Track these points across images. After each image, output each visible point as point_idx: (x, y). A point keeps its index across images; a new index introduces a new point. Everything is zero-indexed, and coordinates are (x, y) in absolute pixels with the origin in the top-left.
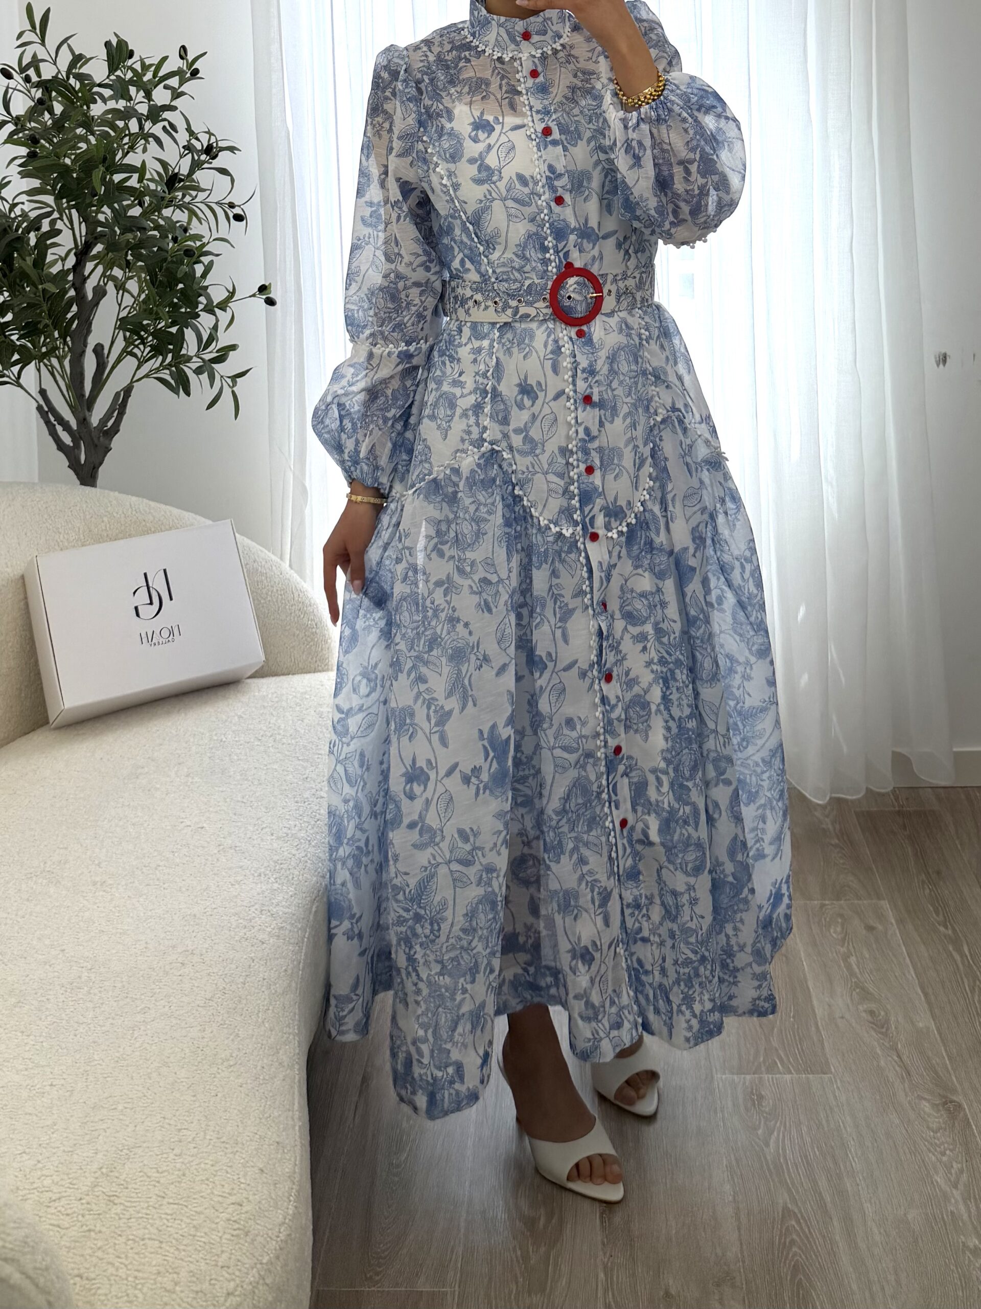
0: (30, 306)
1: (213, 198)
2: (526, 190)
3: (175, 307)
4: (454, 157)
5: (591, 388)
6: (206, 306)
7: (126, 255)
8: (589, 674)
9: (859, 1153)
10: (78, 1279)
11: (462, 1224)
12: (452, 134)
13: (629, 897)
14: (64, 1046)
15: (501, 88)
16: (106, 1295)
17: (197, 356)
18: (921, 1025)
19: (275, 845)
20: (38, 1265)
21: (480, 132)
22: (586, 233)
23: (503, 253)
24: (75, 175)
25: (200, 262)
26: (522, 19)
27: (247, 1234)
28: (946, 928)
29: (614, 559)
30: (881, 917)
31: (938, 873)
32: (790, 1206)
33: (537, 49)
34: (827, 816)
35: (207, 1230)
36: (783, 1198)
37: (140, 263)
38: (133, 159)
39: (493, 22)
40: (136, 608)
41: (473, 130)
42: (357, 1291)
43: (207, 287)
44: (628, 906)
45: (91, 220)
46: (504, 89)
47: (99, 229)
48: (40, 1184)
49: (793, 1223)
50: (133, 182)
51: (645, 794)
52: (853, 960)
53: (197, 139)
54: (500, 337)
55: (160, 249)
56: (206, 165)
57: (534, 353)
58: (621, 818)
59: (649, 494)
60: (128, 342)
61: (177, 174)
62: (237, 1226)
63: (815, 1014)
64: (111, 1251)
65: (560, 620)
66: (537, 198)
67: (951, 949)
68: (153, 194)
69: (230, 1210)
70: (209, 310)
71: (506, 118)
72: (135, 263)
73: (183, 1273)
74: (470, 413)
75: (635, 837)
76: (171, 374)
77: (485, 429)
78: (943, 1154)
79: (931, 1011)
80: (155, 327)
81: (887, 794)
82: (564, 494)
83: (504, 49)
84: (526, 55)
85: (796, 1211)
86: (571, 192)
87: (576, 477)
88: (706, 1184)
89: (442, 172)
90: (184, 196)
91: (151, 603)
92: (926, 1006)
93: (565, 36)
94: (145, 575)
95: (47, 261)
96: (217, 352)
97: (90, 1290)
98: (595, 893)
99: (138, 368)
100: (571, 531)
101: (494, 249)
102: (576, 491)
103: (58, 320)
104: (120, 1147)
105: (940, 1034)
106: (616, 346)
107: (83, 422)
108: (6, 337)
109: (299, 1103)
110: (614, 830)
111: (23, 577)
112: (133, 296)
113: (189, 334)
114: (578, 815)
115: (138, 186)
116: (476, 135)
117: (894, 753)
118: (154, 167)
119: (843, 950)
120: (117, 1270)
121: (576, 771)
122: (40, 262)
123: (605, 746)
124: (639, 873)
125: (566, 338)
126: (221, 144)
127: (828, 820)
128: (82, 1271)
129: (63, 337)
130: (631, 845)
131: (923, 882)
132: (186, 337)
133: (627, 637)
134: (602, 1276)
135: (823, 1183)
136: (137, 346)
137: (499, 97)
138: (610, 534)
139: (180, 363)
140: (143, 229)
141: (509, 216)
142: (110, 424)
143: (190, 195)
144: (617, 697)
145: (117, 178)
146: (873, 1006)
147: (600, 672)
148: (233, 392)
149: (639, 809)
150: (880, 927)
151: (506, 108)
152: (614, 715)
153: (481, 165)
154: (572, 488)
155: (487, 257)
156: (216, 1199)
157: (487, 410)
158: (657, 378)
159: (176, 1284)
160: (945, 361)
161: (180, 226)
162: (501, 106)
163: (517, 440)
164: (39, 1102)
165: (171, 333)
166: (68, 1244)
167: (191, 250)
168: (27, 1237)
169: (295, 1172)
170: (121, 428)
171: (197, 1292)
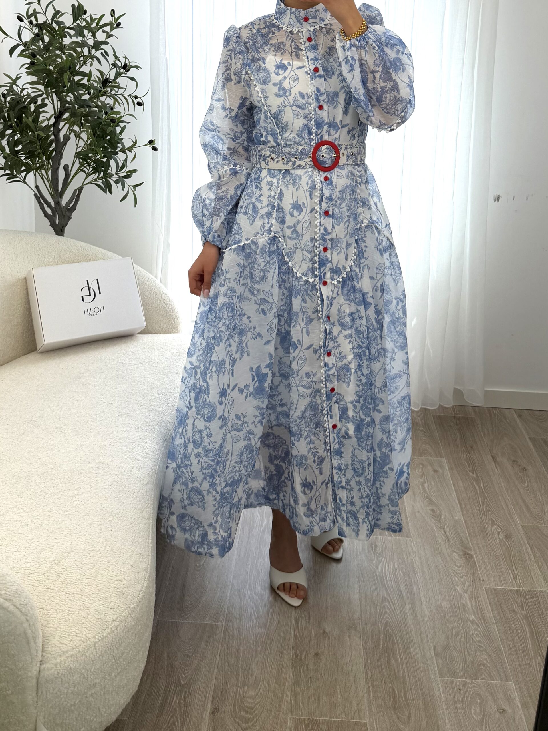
0: (31, 142)
1: (127, 93)
2: (304, 101)
3: (105, 148)
4: (265, 82)
5: (329, 207)
6: (121, 149)
7: (81, 120)
8: (319, 351)
9: (421, 574)
10: (42, 610)
11: (228, 595)
12: (265, 70)
13: (335, 463)
14: (38, 503)
15: (291, 46)
16: (55, 618)
17: (116, 174)
18: (456, 518)
19: (147, 414)
20: (22, 603)
21: (280, 70)
22: (332, 125)
23: (291, 134)
24: (55, 75)
25: (119, 126)
26: (304, 9)
27: (123, 594)
28: (473, 474)
29: (335, 295)
30: (441, 466)
31: (471, 447)
32: (386, 596)
33: (311, 26)
34: (419, 417)
35: (104, 591)
36: (383, 593)
37: (88, 124)
38: (85, 69)
39: (288, 11)
40: (82, 297)
41: (276, 69)
42: (177, 622)
43: (122, 139)
44: (335, 468)
45: (63, 100)
46: (293, 47)
47: (67, 105)
48: (25, 566)
49: (387, 604)
50: (85, 81)
51: (347, 414)
52: (426, 485)
53: (119, 60)
54: (283, 178)
55: (98, 117)
56: (123, 75)
57: (301, 187)
58: (333, 423)
59: (354, 263)
60: (81, 165)
61: (108, 78)
62: (119, 590)
63: (405, 509)
64: (58, 598)
65: (305, 324)
66: (309, 106)
67: (474, 483)
68: (95, 88)
69: (116, 583)
70: (123, 151)
71: (294, 62)
72: (85, 124)
73: (92, 610)
74: (265, 217)
75: (341, 435)
76: (103, 183)
77: (272, 225)
78: (462, 577)
79: (462, 512)
80: (95, 158)
81: (449, 408)
82: (310, 261)
83: (294, 26)
84: (305, 30)
85: (389, 598)
86: (327, 103)
87: (318, 253)
88: (346, 584)
89: (258, 90)
90: (111, 91)
91: (90, 295)
92: (460, 510)
93: (327, 20)
94: (87, 281)
95: (40, 120)
96: (126, 173)
97: (47, 615)
98: (316, 458)
99: (86, 178)
100: (313, 280)
101: (286, 131)
102: (317, 260)
103: (45, 149)
104: (64, 551)
105: (465, 522)
106: (345, 186)
107: (58, 203)
108: (18, 157)
109: (152, 536)
110: (329, 429)
111: (25, 278)
112: (84, 141)
113: (112, 163)
114: (311, 420)
115: (87, 83)
116: (278, 72)
117: (455, 388)
118: (95, 74)
119: (422, 480)
120: (60, 607)
121: (311, 399)
122: (36, 120)
123: (326, 387)
124: (342, 453)
125: (318, 181)
126: (131, 64)
127: (419, 418)
128: (44, 606)
129: (48, 159)
130: (338, 438)
131: (464, 451)
132: (111, 164)
133: (341, 335)
134: (293, 622)
135: (403, 587)
136: (85, 167)
137: (290, 51)
138: (333, 282)
139: (107, 177)
140: (90, 107)
141: (294, 115)
142: (71, 205)
143: (115, 90)
144: (333, 364)
145: (77, 78)
146: (434, 508)
147: (324, 351)
148: (134, 194)
149: (344, 421)
150: (440, 470)
151: (294, 57)
152: (331, 372)
153: (280, 87)
154: (315, 258)
155: (281, 136)
156: (109, 577)
157: (274, 215)
158: (364, 203)
159: (88, 615)
160: (498, 199)
161: (109, 107)
162: (291, 56)
163: (288, 232)
164: (25, 528)
165: (103, 161)
166: (37, 594)
167: (114, 119)
168: (17, 589)
169: (148, 568)
170: (77, 207)
171: (98, 619)
